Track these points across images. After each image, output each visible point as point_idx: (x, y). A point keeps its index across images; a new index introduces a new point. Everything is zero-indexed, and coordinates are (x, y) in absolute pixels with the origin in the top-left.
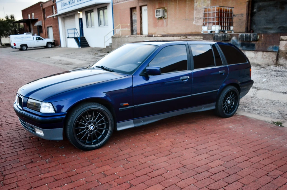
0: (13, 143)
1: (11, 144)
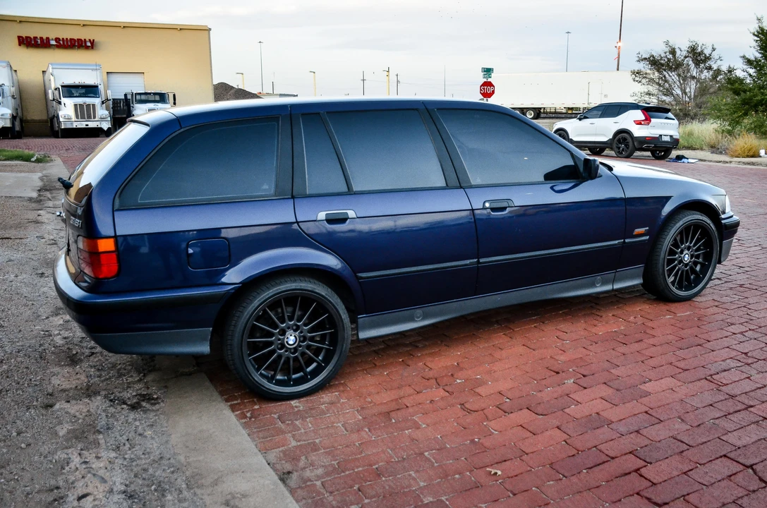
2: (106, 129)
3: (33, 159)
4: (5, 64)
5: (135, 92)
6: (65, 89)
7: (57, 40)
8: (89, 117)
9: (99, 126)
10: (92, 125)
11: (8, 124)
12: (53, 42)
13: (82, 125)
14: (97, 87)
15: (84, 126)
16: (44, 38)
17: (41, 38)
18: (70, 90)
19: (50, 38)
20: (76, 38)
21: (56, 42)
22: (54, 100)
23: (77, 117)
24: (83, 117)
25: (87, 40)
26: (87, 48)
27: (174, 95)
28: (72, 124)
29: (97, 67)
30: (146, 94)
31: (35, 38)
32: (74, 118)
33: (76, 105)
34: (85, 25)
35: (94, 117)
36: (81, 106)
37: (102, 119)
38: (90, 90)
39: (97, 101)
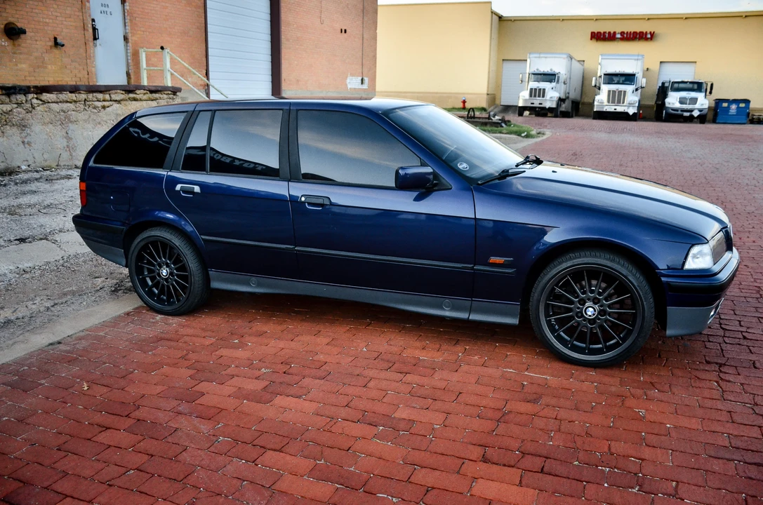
0: (742, 332)
1: (747, 332)
2: (631, 114)
3: (523, 135)
4: (565, 56)
5: (672, 81)
6: (607, 76)
7: (622, 33)
8: (619, 102)
9: (626, 111)
10: (620, 109)
11: (554, 105)
12: (619, 36)
13: (611, 108)
14: (634, 75)
15: (613, 110)
16: (612, 32)
17: (609, 33)
18: (611, 78)
19: (617, 32)
20: (638, 32)
21: (621, 35)
22: (595, 86)
23: (608, 102)
24: (613, 102)
25: (648, 32)
26: (646, 39)
27: (712, 85)
28: (603, 108)
29: (640, 57)
30: (683, 82)
31: (605, 33)
32: (606, 103)
33: (609, 91)
34: (650, 19)
35: (623, 103)
36: (614, 92)
37: (630, 105)
38: (629, 78)
39: (629, 88)
